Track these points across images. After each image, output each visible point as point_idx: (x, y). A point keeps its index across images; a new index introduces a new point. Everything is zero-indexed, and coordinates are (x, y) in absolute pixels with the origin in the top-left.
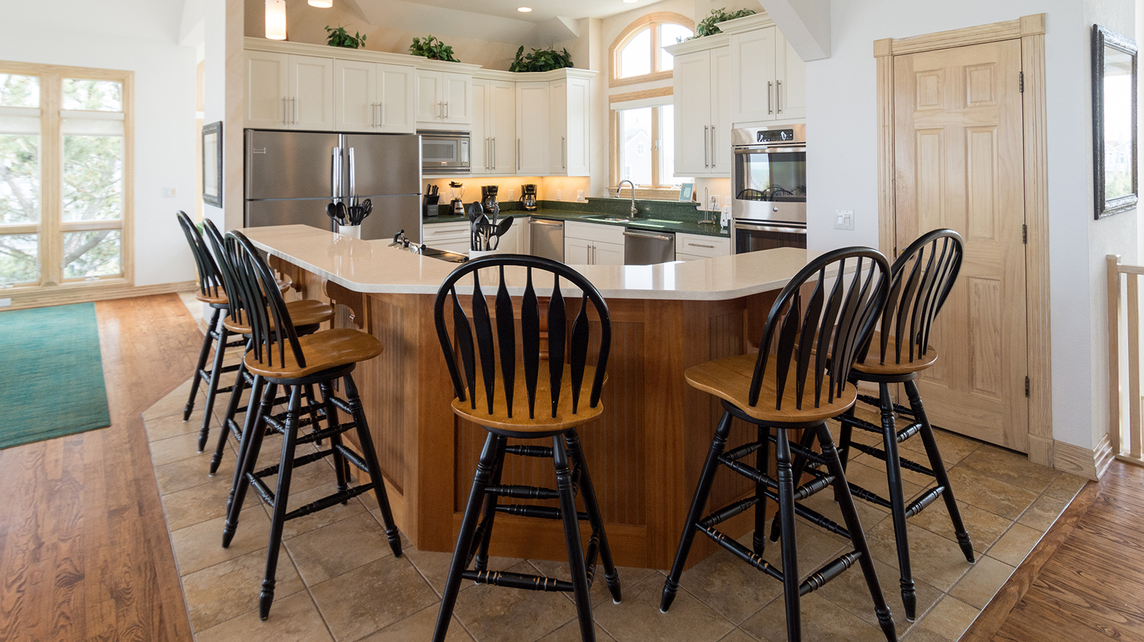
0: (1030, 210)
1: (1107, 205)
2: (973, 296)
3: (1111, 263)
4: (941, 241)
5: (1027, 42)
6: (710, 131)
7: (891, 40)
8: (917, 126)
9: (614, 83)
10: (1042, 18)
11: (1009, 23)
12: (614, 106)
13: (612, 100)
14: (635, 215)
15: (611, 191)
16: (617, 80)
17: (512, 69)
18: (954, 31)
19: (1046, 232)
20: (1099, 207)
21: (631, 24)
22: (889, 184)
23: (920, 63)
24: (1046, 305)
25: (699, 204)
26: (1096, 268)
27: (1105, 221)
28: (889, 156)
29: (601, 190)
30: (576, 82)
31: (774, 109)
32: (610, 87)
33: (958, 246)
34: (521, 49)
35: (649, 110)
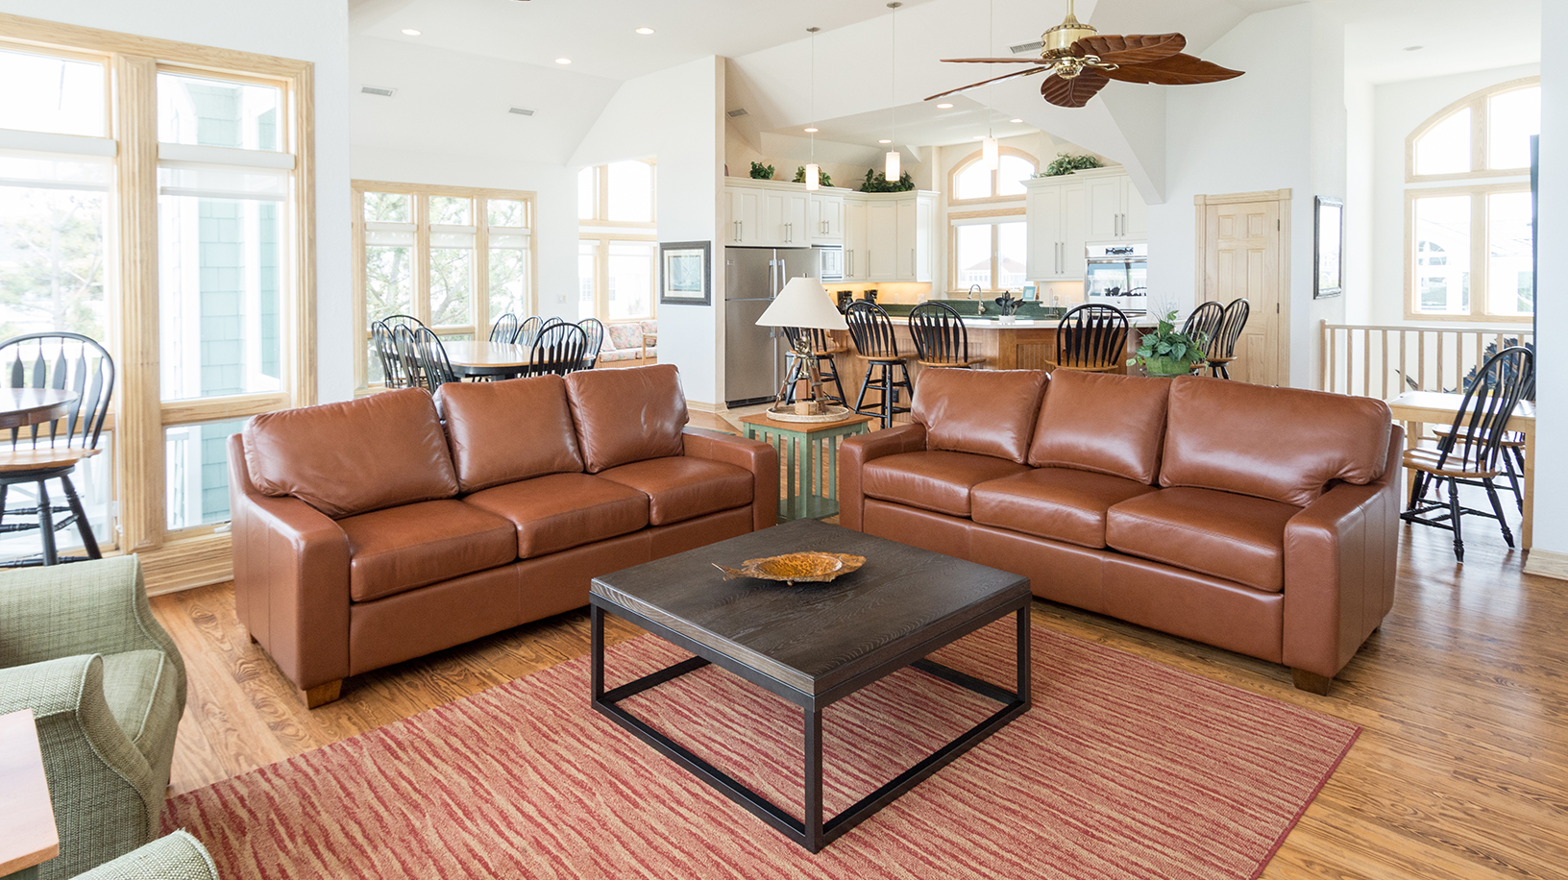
0: (1281, 295)
1: (1320, 292)
2: (1249, 345)
3: (1323, 325)
4: (1241, 304)
5: (1282, 203)
6: (1060, 248)
7: (1205, 196)
8: (1220, 248)
9: (953, 203)
10: (1290, 190)
11: (1272, 192)
12: (953, 222)
13: (951, 217)
14: (983, 313)
15: (949, 294)
16: (957, 200)
17: (865, 189)
18: (1242, 194)
19: (1289, 306)
20: (1316, 293)
21: (973, 154)
22: (1202, 282)
23: (1223, 210)
24: (1288, 345)
25: (1042, 303)
26: (1314, 325)
27: (1319, 301)
28: (1202, 265)
29: (940, 294)
30: (923, 201)
31: (1119, 233)
32: (949, 205)
33: (1247, 307)
34: (871, 172)
35: (989, 226)
